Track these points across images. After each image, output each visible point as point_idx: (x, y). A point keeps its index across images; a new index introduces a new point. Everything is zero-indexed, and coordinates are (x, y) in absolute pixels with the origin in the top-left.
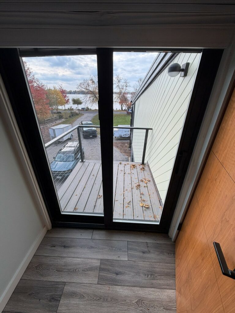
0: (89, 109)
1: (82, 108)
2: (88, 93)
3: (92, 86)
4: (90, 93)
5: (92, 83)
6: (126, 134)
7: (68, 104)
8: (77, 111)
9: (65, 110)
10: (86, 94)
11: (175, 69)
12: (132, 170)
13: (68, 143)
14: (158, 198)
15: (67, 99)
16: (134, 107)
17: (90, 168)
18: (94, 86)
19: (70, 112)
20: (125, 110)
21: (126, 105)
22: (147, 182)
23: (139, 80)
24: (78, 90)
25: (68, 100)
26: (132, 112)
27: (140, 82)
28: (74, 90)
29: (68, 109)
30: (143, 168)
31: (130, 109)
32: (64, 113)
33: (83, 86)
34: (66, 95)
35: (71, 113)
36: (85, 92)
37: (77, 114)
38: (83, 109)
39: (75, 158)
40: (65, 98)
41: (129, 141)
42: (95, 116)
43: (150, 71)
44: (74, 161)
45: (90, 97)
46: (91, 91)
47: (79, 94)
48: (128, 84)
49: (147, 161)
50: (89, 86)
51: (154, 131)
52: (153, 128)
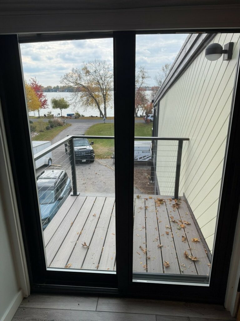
0: (79, 116)
1: (68, 115)
2: (78, 90)
3: (85, 78)
4: (82, 89)
5: (86, 73)
6: (145, 156)
7: (45, 108)
8: (60, 120)
9: (39, 117)
10: (76, 92)
11: (216, 50)
12: (158, 208)
13: (44, 172)
14: (204, 251)
15: (43, 100)
16: (157, 110)
17: (88, 206)
18: (88, 78)
19: (47, 120)
20: (141, 117)
21: (144, 109)
22: (185, 225)
23: (165, 68)
24: (62, 85)
25: (45, 101)
26: (154, 119)
27: (165, 70)
28: (56, 86)
29: (45, 115)
30: (177, 204)
31: (151, 115)
32: (38, 122)
33: (71, 79)
34: (41, 94)
35: (50, 122)
36: (73, 88)
37: (60, 125)
38: (70, 115)
39: (56, 198)
40: (41, 99)
41: (150, 168)
42: (91, 127)
43: (181, 53)
44: (54, 202)
45: (81, 97)
46: (84, 87)
47: (63, 91)
48: (146, 75)
49: (184, 194)
50: (80, 78)
51: (192, 142)
52: (190, 138)
